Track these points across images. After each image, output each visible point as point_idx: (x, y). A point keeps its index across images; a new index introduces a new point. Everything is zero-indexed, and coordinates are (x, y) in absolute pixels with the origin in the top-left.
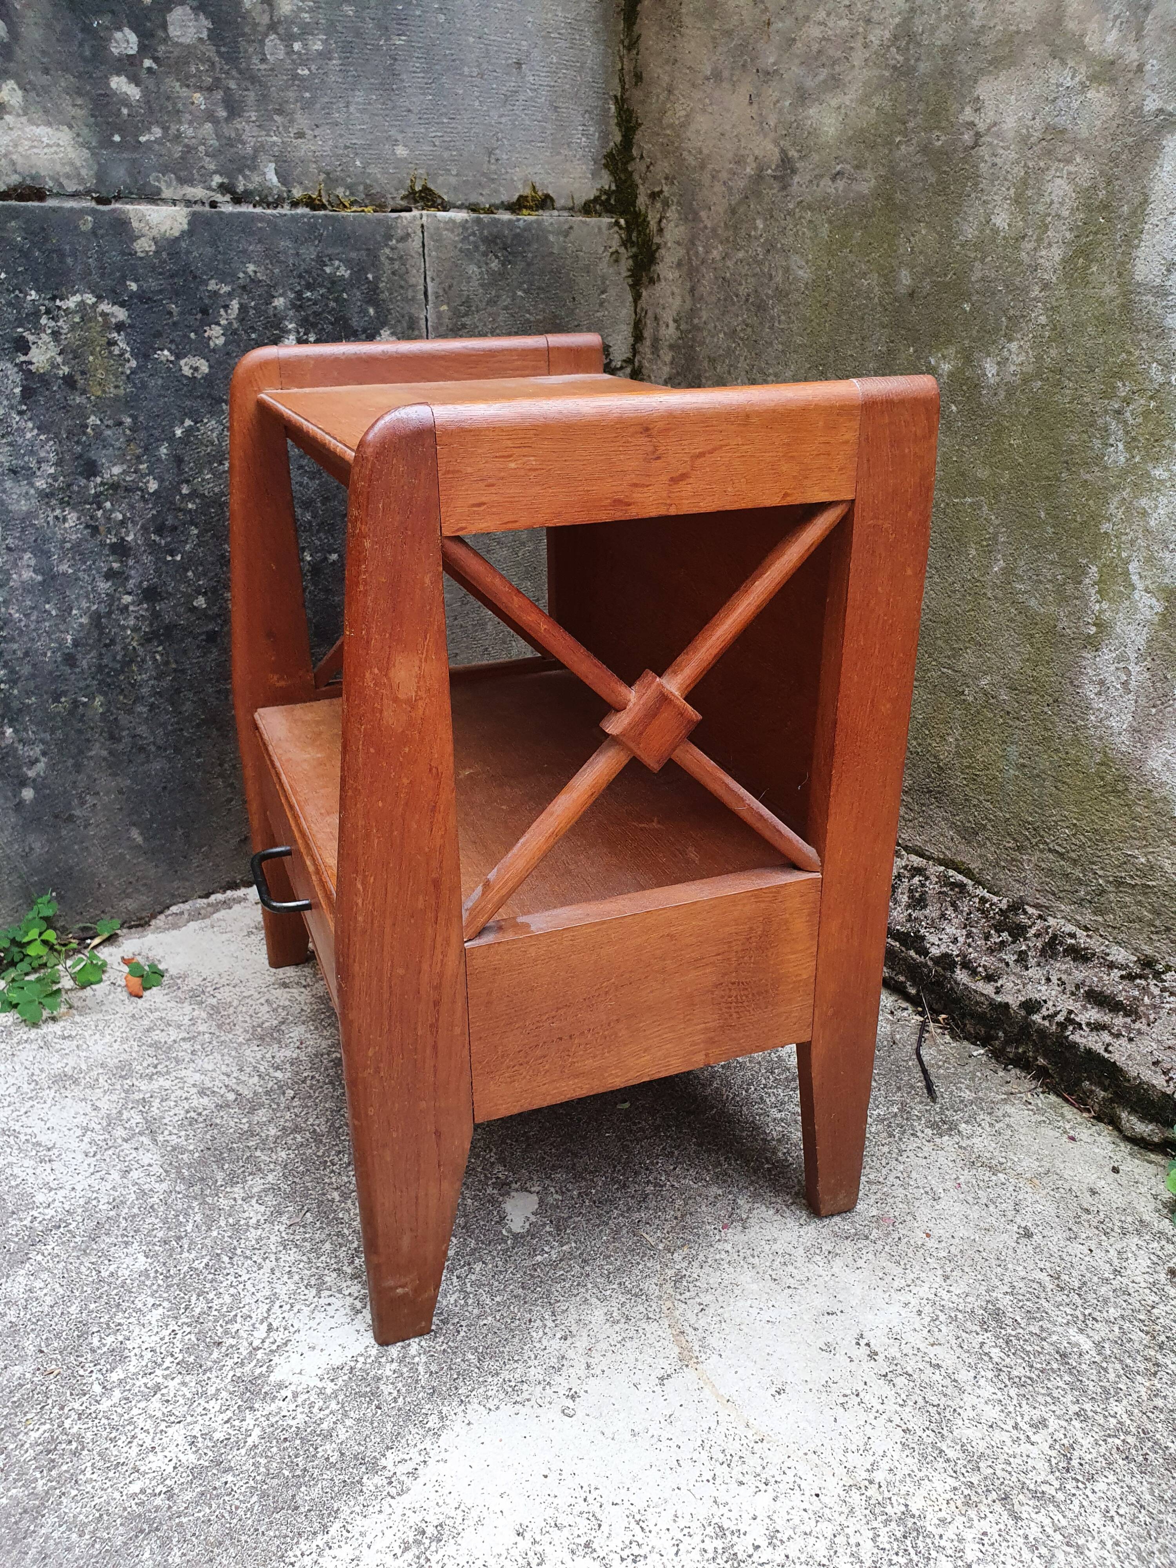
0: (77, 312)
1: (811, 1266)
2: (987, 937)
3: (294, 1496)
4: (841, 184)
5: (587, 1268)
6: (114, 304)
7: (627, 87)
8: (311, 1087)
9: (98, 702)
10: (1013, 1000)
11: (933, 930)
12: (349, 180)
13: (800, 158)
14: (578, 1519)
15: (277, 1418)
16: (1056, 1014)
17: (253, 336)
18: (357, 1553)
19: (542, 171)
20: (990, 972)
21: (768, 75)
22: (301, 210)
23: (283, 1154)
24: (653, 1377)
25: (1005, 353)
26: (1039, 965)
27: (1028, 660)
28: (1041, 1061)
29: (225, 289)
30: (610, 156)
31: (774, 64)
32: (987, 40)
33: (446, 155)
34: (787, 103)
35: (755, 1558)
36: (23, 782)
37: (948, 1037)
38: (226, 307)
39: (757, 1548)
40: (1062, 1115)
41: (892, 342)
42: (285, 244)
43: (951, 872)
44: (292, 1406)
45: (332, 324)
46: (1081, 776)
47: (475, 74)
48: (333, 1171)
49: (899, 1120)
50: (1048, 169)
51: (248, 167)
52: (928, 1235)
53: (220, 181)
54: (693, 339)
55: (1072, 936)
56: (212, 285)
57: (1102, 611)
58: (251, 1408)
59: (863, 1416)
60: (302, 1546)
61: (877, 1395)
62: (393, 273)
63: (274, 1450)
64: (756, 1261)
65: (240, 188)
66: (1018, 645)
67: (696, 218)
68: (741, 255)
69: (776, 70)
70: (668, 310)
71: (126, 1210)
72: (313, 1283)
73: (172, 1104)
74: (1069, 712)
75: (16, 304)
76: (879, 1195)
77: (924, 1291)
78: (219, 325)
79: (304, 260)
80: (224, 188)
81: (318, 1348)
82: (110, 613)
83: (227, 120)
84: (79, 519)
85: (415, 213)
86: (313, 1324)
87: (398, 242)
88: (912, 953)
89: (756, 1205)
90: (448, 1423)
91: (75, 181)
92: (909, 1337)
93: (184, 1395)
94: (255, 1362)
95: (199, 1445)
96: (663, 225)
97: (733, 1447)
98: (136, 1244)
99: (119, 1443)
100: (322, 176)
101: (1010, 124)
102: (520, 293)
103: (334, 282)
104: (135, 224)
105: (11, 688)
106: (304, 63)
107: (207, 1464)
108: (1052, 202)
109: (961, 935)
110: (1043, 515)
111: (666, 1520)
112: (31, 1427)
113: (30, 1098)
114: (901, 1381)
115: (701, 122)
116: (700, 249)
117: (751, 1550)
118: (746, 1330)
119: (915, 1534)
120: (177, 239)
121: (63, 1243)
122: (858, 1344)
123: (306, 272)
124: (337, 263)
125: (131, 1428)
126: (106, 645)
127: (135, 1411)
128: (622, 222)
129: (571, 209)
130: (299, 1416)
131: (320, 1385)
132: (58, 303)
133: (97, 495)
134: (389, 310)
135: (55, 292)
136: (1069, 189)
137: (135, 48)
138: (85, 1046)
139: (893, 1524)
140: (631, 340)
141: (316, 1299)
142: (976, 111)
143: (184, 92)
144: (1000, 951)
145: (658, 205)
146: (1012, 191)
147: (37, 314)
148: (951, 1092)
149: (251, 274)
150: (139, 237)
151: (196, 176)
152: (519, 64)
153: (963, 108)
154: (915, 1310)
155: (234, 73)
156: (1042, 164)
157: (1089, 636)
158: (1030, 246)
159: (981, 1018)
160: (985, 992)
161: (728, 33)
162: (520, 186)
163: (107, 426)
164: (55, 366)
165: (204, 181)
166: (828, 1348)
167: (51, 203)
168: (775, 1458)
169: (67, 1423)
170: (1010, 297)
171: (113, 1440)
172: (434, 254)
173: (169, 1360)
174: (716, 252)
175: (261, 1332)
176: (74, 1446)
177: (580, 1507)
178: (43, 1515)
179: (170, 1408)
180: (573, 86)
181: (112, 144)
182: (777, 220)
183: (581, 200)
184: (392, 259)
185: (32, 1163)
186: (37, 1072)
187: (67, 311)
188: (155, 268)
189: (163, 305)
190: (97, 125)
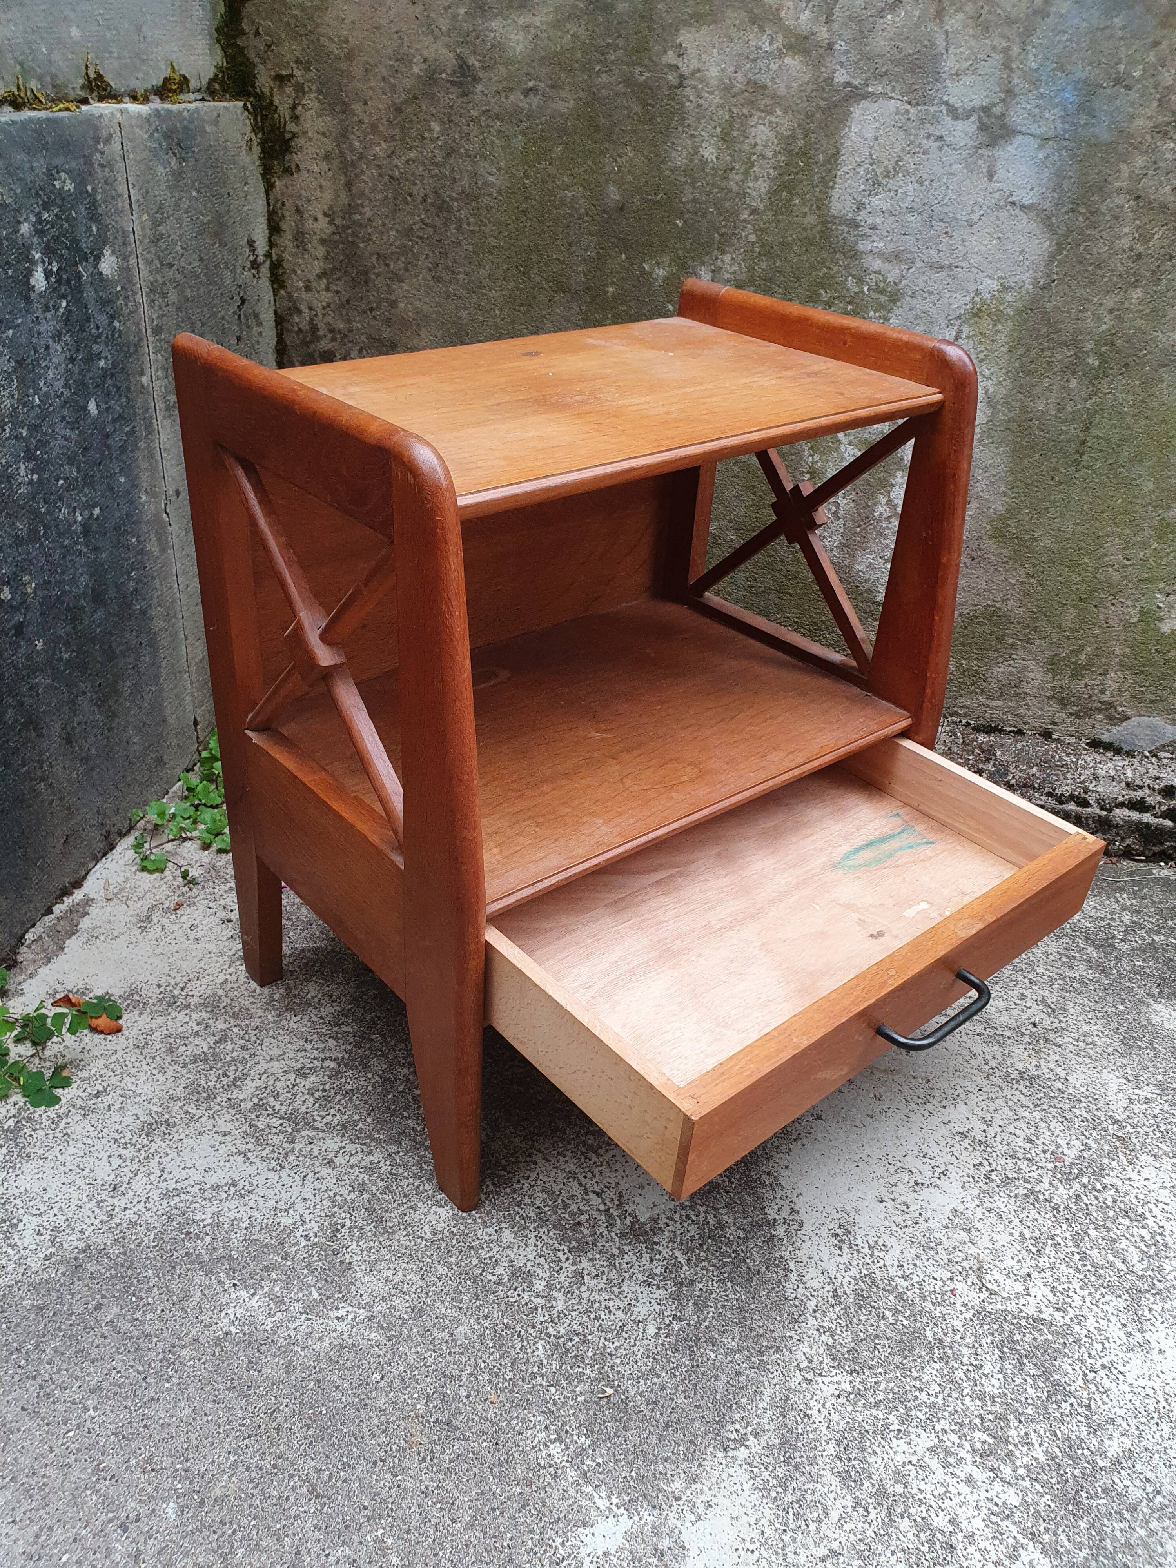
4: (535, 100)
12: (38, 70)
13: (483, 68)
17: (10, 273)
19: (176, 49)
25: (719, 262)
30: (219, 30)
33: (108, 35)
34: (462, 11)
39: (984, 1131)
41: (603, 249)
42: (21, 157)
44: (678, 1225)
45: (68, 248)
50: (750, 116)
57: (813, 462)
58: (655, 1243)
62: (106, 182)
70: (315, 203)
73: (288, 1095)
79: (37, 176)
87: (104, 145)
95: (655, 1283)
96: (297, 113)
100: (18, 68)
101: (713, 72)
102: (194, 193)
103: (63, 197)
107: (674, 1289)
108: (756, 144)
112: (529, 1351)
115: (344, 10)
116: (356, 143)
117: (984, 1135)
123: (41, 189)
124: (63, 175)
128: (249, 105)
129: (200, 90)
136: (772, 135)
138: (129, 1093)
140: (267, 233)
142: (680, 55)
145: (288, 90)
146: (719, 130)
153: (665, 52)
156: (745, 111)
158: (738, 178)
162: (163, 67)
169: (551, 1331)
170: (721, 218)
171: (596, 1318)
172: (131, 156)
173: (560, 1254)
174: (378, 149)
175: (596, 1201)
176: (577, 1339)
177: (892, 1169)
178: (619, 1386)
179: (604, 1277)
182: (457, 125)
183: (205, 82)
184: (103, 166)
185: (235, 1202)
186: (116, 1136)
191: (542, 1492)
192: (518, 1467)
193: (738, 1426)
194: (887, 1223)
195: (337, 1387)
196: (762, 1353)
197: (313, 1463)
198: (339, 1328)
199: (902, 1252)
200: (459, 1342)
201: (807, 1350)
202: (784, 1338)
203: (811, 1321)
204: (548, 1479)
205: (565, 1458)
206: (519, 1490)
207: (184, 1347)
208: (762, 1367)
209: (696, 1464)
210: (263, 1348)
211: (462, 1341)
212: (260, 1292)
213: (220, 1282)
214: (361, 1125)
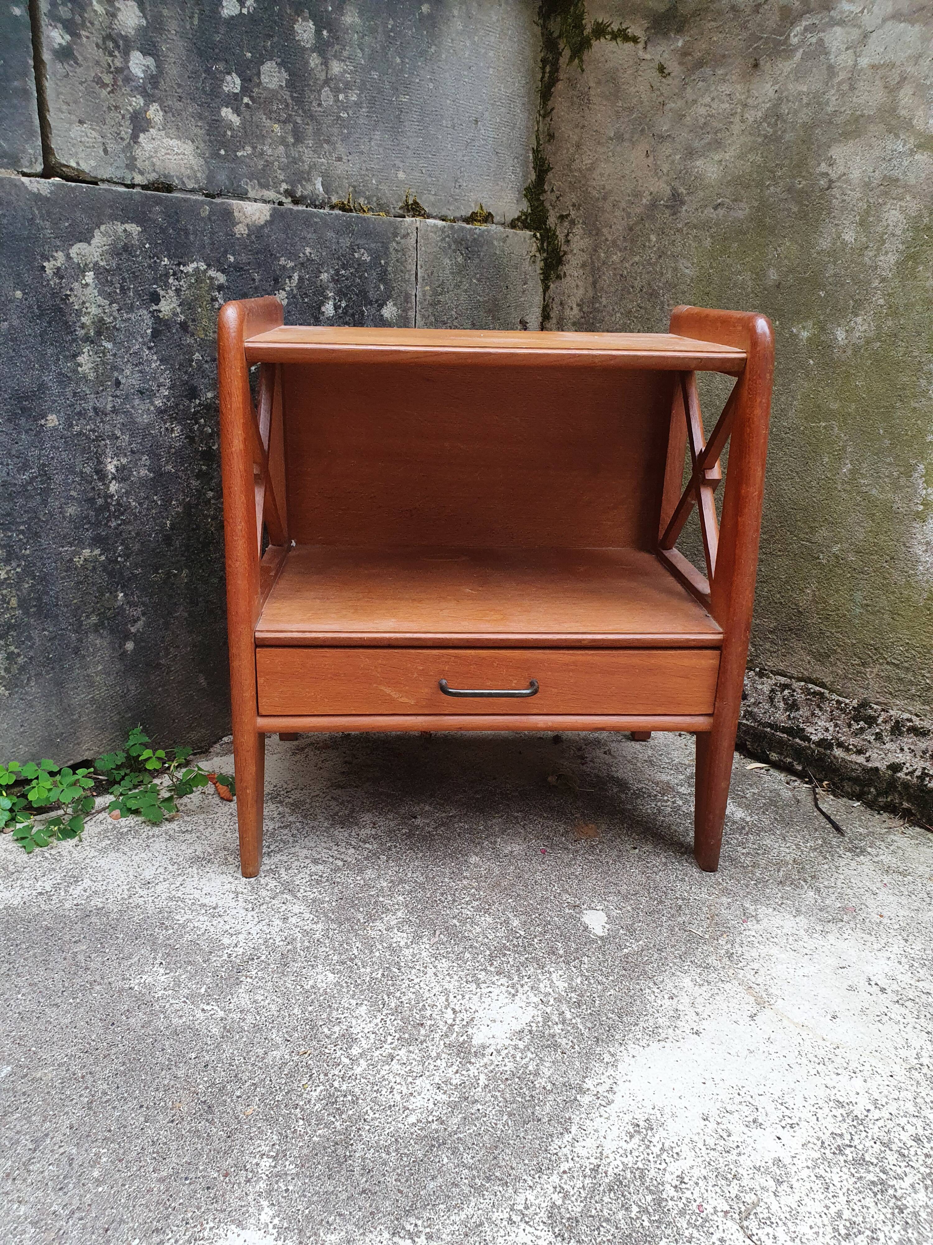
0: (192, 275)
1: (814, 941)
2: (850, 726)
3: (533, 1113)
4: (721, 212)
5: (663, 954)
6: (218, 271)
7: (541, 142)
8: (398, 853)
9: (184, 574)
10: (882, 765)
11: (808, 724)
12: (367, 193)
13: (688, 194)
14: (740, 1106)
15: (493, 1067)
16: (915, 771)
17: (306, 300)
18: (599, 1142)
19: (487, 196)
20: (859, 748)
21: (662, 138)
22: (337, 212)
23: (401, 898)
24: (745, 1016)
25: (852, 324)
26: (892, 741)
27: (870, 532)
28: (906, 805)
29: (291, 264)
30: (528, 189)
31: (667, 131)
32: (839, 120)
33: (429, 180)
34: (678, 157)
35: (870, 1116)
36: (127, 636)
37: (832, 796)
38: (290, 277)
39: (868, 1111)
40: (929, 839)
42: (330, 235)
43: (810, 686)
44: (500, 1058)
45: (357, 295)
46: (912, 609)
47: (449, 126)
49: (826, 848)
50: (885, 204)
51: (304, 179)
52: (881, 916)
53: (286, 187)
54: (594, 318)
55: (910, 720)
56: (282, 261)
57: (927, 495)
58: (470, 1062)
59: (896, 1028)
60: (556, 1142)
61: (899, 1013)
62: (397, 261)
63: (502, 1086)
64: (775, 940)
65: (299, 194)
66: (862, 521)
67: (599, 233)
68: (637, 259)
69: (669, 136)
70: (572, 298)
71: (299, 944)
72: (470, 979)
73: (296, 871)
74: (902, 565)
75: (154, 267)
76: (836, 894)
77: (895, 949)
78: (285, 290)
79: (341, 247)
80: (287, 193)
81: (498, 1021)
82: (197, 505)
83: (293, 144)
84: (182, 431)
85: (408, 219)
86: (485, 1006)
87: (401, 238)
88: (797, 740)
89: (758, 907)
90: (618, 1057)
91: (193, 181)
92: (900, 977)
93: (414, 1059)
95: (445, 1089)
96: (569, 238)
97: (821, 1053)
98: (320, 966)
99: (383, 1093)
100: (351, 189)
101: (856, 175)
102: (474, 281)
103: (360, 263)
104: (236, 214)
105: (126, 560)
106: (345, 109)
107: (457, 1100)
108: (888, 225)
109: (830, 726)
110: (881, 432)
111: (800, 1102)
112: (309, 1089)
113: (179, 875)
114: (909, 1004)
115: (604, 168)
116: (602, 255)
117: (866, 1113)
118: (792, 982)
120: (262, 227)
121: (263, 969)
122: (870, 984)
123: (342, 256)
124: (362, 250)
125: (387, 1082)
126: (193, 530)
127: (383, 1073)
128: (538, 235)
129: (503, 224)
130: (508, 1064)
131: (513, 1043)
132: (182, 268)
133: (196, 413)
134: (393, 287)
135: (181, 260)
136: (901, 217)
137: (239, 88)
138: (203, 837)
140: (540, 319)
141: (478, 990)
142: (830, 165)
143: (268, 123)
144: (861, 734)
145: (566, 224)
146: (858, 218)
147: (167, 275)
148: (851, 830)
149: (308, 254)
150: (238, 223)
151: (271, 183)
152: (476, 121)
153: (819, 164)
154: (896, 961)
155: (300, 112)
156: (880, 201)
157: (918, 512)
158: (871, 254)
159: (856, 780)
160: (858, 761)
161: (631, 110)
162: (473, 205)
163: (206, 362)
164: (175, 314)
165: (276, 185)
166: (851, 988)
167: (178, 195)
168: (852, 1056)
169: (336, 1084)
170: (856, 287)
171: (377, 1091)
172: (423, 248)
173: (389, 1038)
174: (615, 257)
175: (449, 1014)
176: (350, 1098)
177: (738, 1099)
178: (352, 1145)
179: (409, 1068)
180: (508, 139)
181: (219, 156)
182: (667, 235)
183: (509, 219)
184: (396, 250)
185: (206, 918)
186: (174, 857)
187: (187, 275)
188: (246, 246)
189: (249, 274)
190: (210, 141)
191: (230, 1186)
192: (229, 1160)
193: (419, 1223)
194: (695, 1138)
196: (488, 1179)
197: (105, 1086)
198: (198, 1016)
199: (692, 1167)
200: (265, 1061)
201: (531, 1198)
202: (518, 1179)
203: (555, 1178)
204: (242, 1180)
205: (267, 1173)
206: (215, 1175)
207: (100, 984)
208: (479, 1191)
209: (361, 1231)
210: (143, 1006)
211: (269, 1060)
212: (172, 974)
213: (155, 958)
214: (325, 905)
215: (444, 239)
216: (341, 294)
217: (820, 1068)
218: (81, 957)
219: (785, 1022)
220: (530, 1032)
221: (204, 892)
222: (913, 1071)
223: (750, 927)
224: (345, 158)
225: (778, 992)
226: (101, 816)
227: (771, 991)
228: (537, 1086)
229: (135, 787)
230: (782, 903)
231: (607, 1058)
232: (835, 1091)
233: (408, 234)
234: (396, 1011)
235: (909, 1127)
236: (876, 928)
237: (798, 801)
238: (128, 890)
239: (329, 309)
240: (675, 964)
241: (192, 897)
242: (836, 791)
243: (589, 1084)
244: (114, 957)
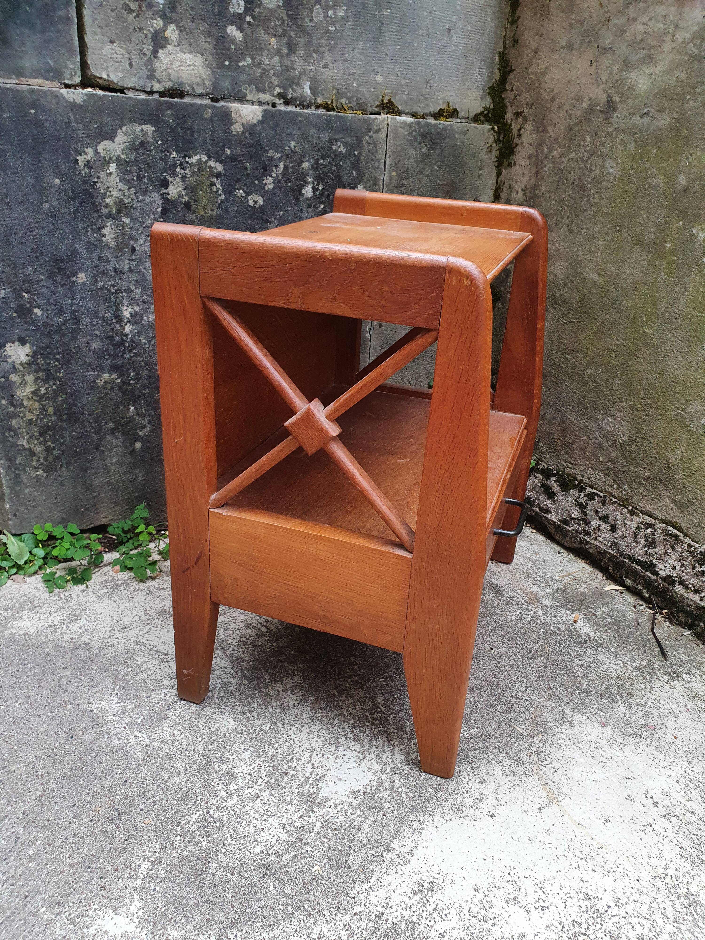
0: (196, 165)
1: (612, 751)
2: (694, 567)
3: (347, 861)
4: (646, 120)
5: (486, 743)
6: (217, 161)
7: (507, 46)
11: (660, 561)
12: (349, 94)
13: (621, 102)
14: (507, 884)
15: (328, 817)
17: (289, 184)
18: (388, 894)
19: (454, 95)
20: (697, 588)
21: (604, 50)
22: (322, 111)
23: (301, 665)
24: (534, 808)
29: (278, 155)
30: (492, 88)
31: (609, 44)
33: (403, 82)
34: (616, 68)
35: (609, 912)
36: (137, 438)
37: (668, 623)
38: (277, 166)
39: (609, 907)
41: (669, 217)
42: (313, 131)
43: (670, 528)
44: (335, 811)
45: (333, 180)
47: (425, 34)
48: (331, 678)
49: (648, 670)
51: (295, 83)
52: (675, 738)
53: (279, 91)
56: (271, 153)
58: (313, 811)
59: (656, 838)
60: (357, 888)
61: (662, 827)
62: (369, 152)
63: (330, 835)
64: (580, 745)
65: (290, 96)
67: (545, 130)
68: (572, 155)
69: (610, 48)
70: (519, 183)
71: (217, 693)
72: (332, 742)
73: (231, 632)
75: (164, 159)
76: (643, 712)
77: (678, 769)
78: (272, 177)
79: (321, 141)
80: (280, 96)
81: (343, 779)
83: (288, 55)
85: (383, 117)
86: (337, 766)
87: (374, 133)
88: (648, 573)
89: (575, 714)
90: (424, 826)
91: (201, 87)
92: (674, 795)
93: (273, 801)
94: (309, 785)
95: (288, 829)
96: (521, 132)
97: (587, 850)
98: (227, 714)
99: (243, 824)
100: (335, 91)
102: (436, 168)
103: (337, 154)
104: (233, 115)
105: (136, 383)
106: (333, 24)
107: (294, 840)
109: (678, 565)
111: (556, 888)
112: (191, 812)
113: (148, 624)
114: (674, 820)
115: (556, 73)
117: (606, 909)
118: (582, 784)
119: (695, 904)
120: (255, 125)
121: (185, 710)
122: (646, 797)
123: (322, 148)
124: (339, 144)
125: (248, 817)
127: (247, 808)
128: (496, 128)
129: (468, 118)
130: (340, 817)
131: (349, 800)
132: (187, 159)
134: (364, 173)
135: (186, 153)
137: (243, 9)
139: (682, 899)
141: (336, 752)
143: (266, 37)
144: (702, 576)
145: (520, 120)
147: (175, 166)
148: (675, 655)
149: (293, 147)
150: (235, 123)
151: (267, 88)
152: (449, 30)
154: (675, 780)
155: (294, 27)
159: (689, 614)
160: (694, 599)
161: (581, 22)
162: (441, 103)
164: (181, 196)
165: (271, 89)
166: (629, 798)
167: (187, 100)
168: (611, 858)
169: (211, 811)
171: (239, 822)
172: (392, 141)
173: (260, 781)
174: (555, 152)
175: (309, 768)
176: (218, 824)
177: (507, 878)
178: (209, 862)
179: (267, 807)
180: (477, 44)
181: (223, 66)
182: (599, 137)
183: (473, 113)
184: (369, 143)
185: (157, 662)
186: (148, 609)
187: (191, 165)
188: (241, 141)
189: (243, 163)
190: (217, 54)
191: (117, 879)
192: (122, 858)
193: (239, 934)
194: (463, 905)
195: (100, 763)
196: (298, 909)
197: (55, 785)
198: (131, 740)
199: (453, 929)
200: (168, 784)
201: (325, 930)
202: (320, 913)
203: (347, 918)
204: (126, 876)
205: (145, 873)
206: (109, 869)
207: (71, 704)
208: (288, 917)
209: (197, 932)
210: (96, 726)
211: (170, 784)
212: (122, 704)
213: (114, 689)
214: (244, 663)
215: (410, 133)
216: (319, 179)
217: (582, 863)
218: (64, 681)
219: (566, 819)
220: (365, 793)
221: (162, 640)
222: (658, 879)
223: (563, 731)
224: (331, 65)
225: (568, 791)
226: (106, 569)
227: (562, 789)
228: (356, 839)
229: (136, 548)
230: (596, 714)
231: (416, 825)
232: (587, 885)
233: (380, 129)
234: (271, 759)
235: (637, 927)
236: (667, 748)
237: (638, 624)
238: (110, 632)
239: (308, 191)
240: (493, 753)
241: (152, 643)
242: (673, 619)
243: (396, 844)
244: (87, 684)
